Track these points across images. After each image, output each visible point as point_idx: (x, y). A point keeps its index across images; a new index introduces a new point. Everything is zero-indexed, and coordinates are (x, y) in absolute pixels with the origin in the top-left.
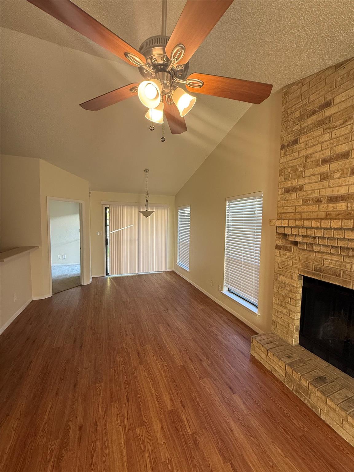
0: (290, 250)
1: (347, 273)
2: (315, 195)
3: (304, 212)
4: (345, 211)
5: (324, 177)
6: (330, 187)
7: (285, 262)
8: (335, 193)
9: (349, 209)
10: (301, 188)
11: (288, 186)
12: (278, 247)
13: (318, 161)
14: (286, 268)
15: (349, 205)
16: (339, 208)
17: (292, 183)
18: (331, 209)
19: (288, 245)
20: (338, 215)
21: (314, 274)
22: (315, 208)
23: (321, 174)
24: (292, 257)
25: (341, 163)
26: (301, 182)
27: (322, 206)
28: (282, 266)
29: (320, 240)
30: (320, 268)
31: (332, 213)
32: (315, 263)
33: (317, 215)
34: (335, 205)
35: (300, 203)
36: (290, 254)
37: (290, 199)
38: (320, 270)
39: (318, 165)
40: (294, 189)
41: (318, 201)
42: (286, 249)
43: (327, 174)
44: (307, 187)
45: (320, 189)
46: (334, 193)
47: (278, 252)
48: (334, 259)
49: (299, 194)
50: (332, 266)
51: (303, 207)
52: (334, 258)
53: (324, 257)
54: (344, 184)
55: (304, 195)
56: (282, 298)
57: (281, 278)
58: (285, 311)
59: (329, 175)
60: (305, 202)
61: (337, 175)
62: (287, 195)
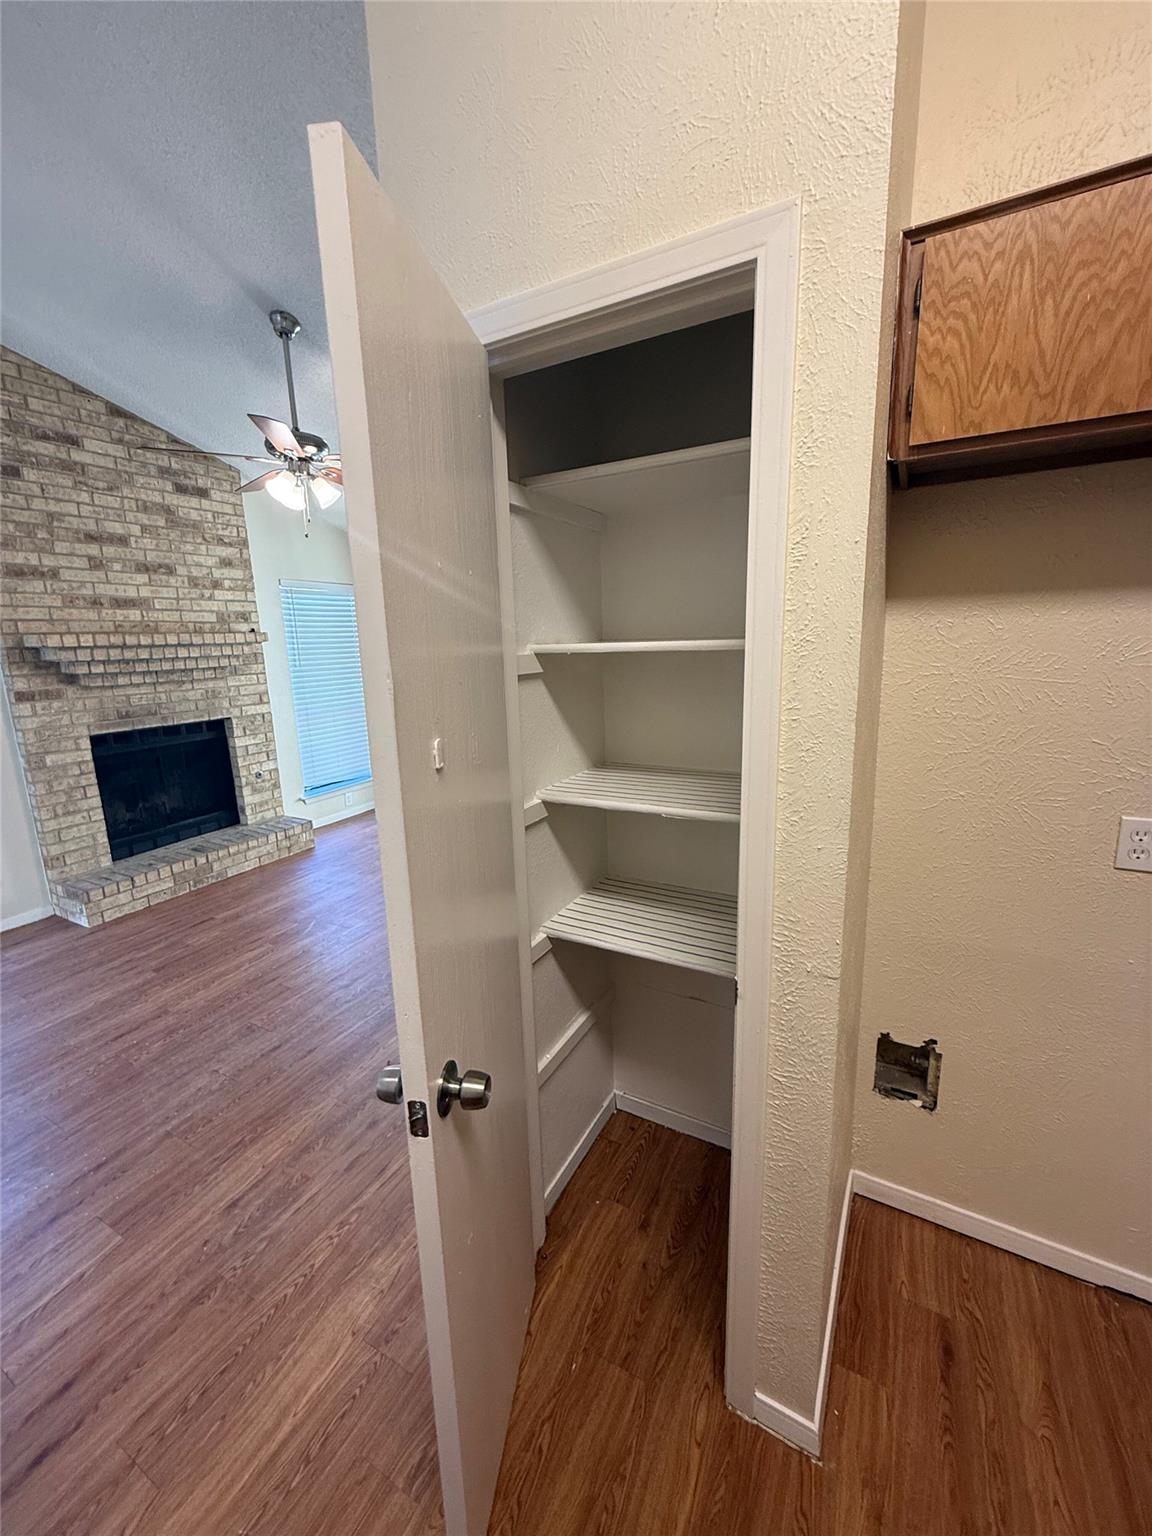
0: (58, 696)
1: (164, 706)
2: (87, 591)
3: (71, 620)
4: (141, 622)
5: (96, 564)
6: (108, 582)
7: (53, 724)
8: (121, 594)
9: (146, 619)
10: (54, 574)
11: (17, 561)
12: (21, 697)
13: (77, 532)
14: (58, 733)
15: (145, 614)
16: (132, 618)
17: (26, 558)
18: (121, 618)
19: (50, 688)
20: (134, 626)
21: (119, 725)
22: (92, 615)
23: (90, 558)
24: (66, 709)
25: (120, 550)
26: (48, 561)
27: (104, 612)
28: (47, 734)
29: (137, 665)
30: (127, 712)
31: (124, 624)
32: (117, 705)
33: (101, 627)
34: (125, 612)
35: (59, 603)
36: (60, 704)
37: (32, 590)
38: (128, 715)
39: (79, 541)
40: (36, 573)
41: (95, 603)
42: (47, 695)
43: (101, 561)
44: (65, 574)
45: (93, 583)
46: (118, 594)
47: (25, 708)
48: (143, 692)
49: (51, 585)
50: (143, 702)
51: (67, 610)
52: (143, 690)
53: (128, 693)
54: (130, 582)
55: (64, 589)
56: (63, 799)
57: (49, 760)
58: (78, 818)
59: (104, 562)
60: (70, 601)
61: (117, 567)
62: (20, 582)
